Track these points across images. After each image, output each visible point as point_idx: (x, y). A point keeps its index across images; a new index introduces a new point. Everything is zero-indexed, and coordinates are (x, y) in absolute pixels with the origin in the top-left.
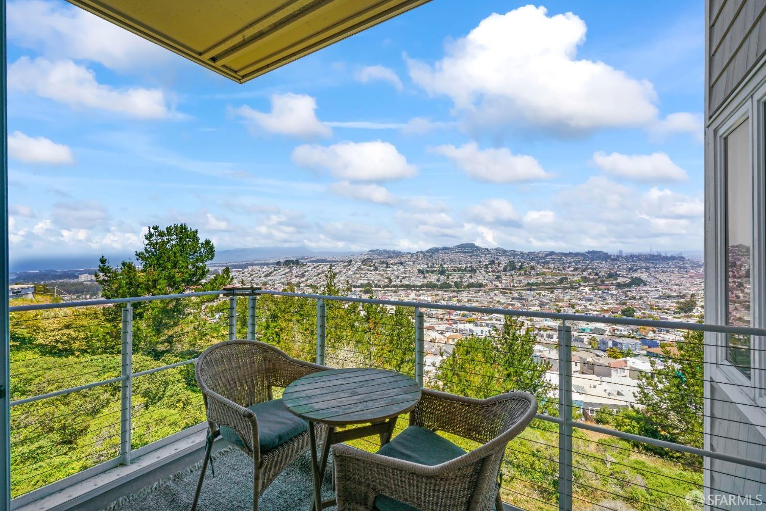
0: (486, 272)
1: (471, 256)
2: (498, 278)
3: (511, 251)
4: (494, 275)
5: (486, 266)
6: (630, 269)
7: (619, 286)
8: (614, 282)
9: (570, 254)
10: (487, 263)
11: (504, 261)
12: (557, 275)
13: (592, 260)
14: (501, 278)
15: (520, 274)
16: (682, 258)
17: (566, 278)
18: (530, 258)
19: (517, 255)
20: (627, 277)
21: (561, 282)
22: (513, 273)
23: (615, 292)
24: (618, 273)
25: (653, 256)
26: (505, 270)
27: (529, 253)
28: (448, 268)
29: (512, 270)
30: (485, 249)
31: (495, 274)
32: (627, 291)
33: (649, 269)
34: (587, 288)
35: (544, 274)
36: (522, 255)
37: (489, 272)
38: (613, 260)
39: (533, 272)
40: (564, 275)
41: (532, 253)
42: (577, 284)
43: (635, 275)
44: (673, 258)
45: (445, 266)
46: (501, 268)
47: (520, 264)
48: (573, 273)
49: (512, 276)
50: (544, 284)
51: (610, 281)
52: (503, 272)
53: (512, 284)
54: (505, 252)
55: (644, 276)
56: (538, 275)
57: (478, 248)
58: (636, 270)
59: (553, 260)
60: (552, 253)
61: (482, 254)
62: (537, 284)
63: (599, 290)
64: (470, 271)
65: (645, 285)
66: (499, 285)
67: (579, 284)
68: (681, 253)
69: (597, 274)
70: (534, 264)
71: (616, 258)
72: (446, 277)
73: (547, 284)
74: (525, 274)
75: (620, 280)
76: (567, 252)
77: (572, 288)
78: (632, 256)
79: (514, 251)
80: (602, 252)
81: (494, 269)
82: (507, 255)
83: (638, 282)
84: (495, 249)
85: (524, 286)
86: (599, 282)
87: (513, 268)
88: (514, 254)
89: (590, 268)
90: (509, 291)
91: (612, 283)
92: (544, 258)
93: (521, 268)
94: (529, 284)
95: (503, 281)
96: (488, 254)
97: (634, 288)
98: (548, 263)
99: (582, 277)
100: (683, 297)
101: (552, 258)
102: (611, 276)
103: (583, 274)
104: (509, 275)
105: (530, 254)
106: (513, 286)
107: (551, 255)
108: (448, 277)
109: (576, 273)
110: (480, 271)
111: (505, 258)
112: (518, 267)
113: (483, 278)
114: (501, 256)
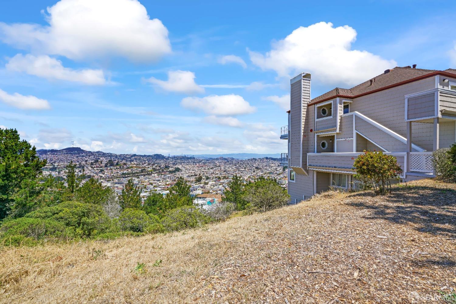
0: (92, 167)
1: (77, 157)
2: (102, 171)
3: (108, 153)
4: (98, 170)
5: (92, 164)
6: (174, 164)
7: (171, 172)
8: (168, 170)
9: (145, 156)
10: (93, 161)
11: (105, 160)
12: (139, 168)
13: (157, 159)
14: (104, 171)
15: (117, 168)
16: (194, 158)
17: (144, 169)
18: (121, 158)
19: (113, 156)
20: (173, 168)
21: (142, 171)
22: (112, 167)
23: (169, 176)
24: (169, 165)
25: (183, 157)
26: (106, 166)
27: (121, 155)
28: (58, 165)
29: (111, 166)
30: (89, 152)
31: (99, 169)
32: (174, 175)
33: (181, 163)
34: (156, 174)
35: (132, 167)
36: (116, 156)
37: (94, 167)
38: (167, 159)
39: (125, 166)
40: (143, 167)
41: (122, 155)
42: (151, 172)
43: (176, 166)
44: (190, 158)
45: (56, 164)
46: (103, 165)
47: (116, 162)
49: (111, 169)
50: (132, 173)
51: (166, 170)
52: (105, 167)
53: (112, 175)
54: (104, 154)
55: (180, 167)
56: (128, 168)
57: (83, 151)
58: (176, 164)
59: (136, 159)
60: (135, 155)
61: (87, 155)
62: (128, 174)
63: (162, 175)
64: (79, 167)
65: (181, 171)
66: (103, 176)
67: (152, 173)
68: (193, 155)
69: (160, 167)
70: (124, 161)
72: (57, 173)
73: (134, 173)
74: (120, 168)
75: (171, 169)
76: (143, 154)
77: (148, 175)
78: (174, 157)
80: (161, 155)
81: (98, 165)
82: (106, 156)
83: (178, 170)
84: (97, 152)
85: (120, 175)
86: (161, 171)
87: (112, 165)
88: (111, 155)
89: (156, 164)
90: (111, 179)
91: (167, 171)
92: (130, 158)
93: (117, 164)
94: (123, 174)
95: (106, 173)
96: (91, 155)
97: (177, 173)
98: (133, 161)
99: (153, 169)
100: (196, 175)
101: (135, 158)
102: (167, 167)
103: (153, 167)
104: (109, 169)
105: (120, 156)
106: (113, 176)
107: (134, 156)
108: (59, 172)
109: (149, 166)
110: (87, 167)
111: (104, 158)
112: (115, 164)
113: (90, 172)
114: (102, 157)
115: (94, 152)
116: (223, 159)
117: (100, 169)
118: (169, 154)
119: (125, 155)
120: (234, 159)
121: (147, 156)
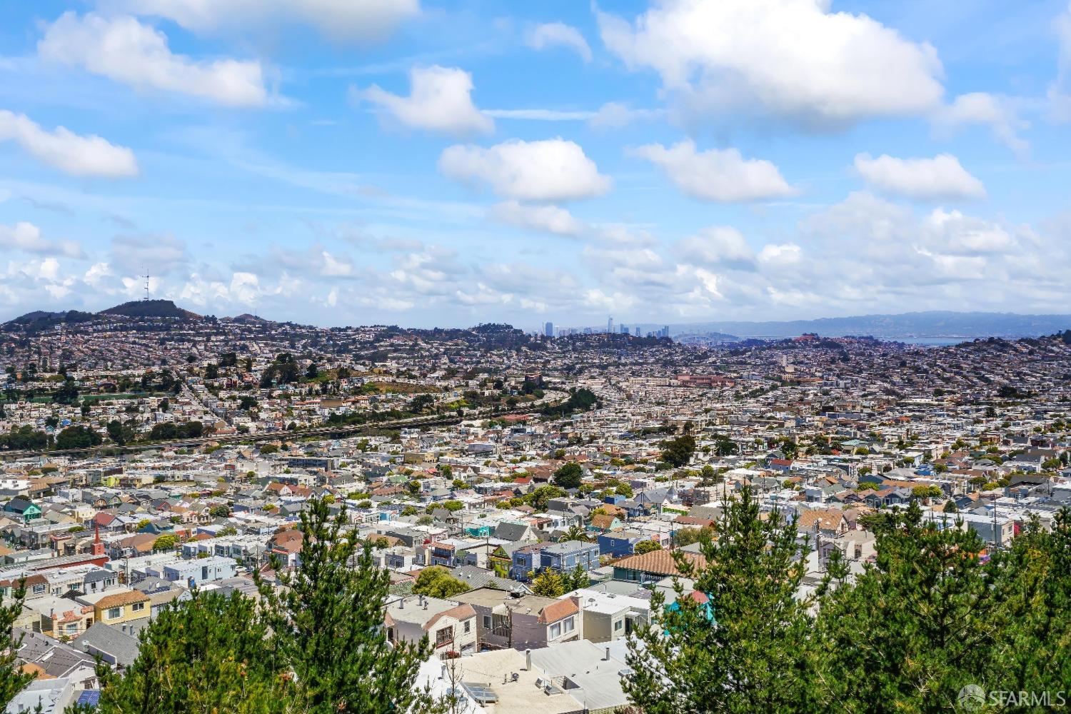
0: (211, 388)
1: (162, 342)
2: (248, 404)
3: (281, 325)
4: (234, 398)
5: (211, 372)
6: (570, 368)
7: (549, 412)
8: (538, 402)
9: (437, 332)
10: (214, 362)
11: (263, 356)
12: (406, 390)
13: (488, 348)
14: (255, 405)
15: (310, 393)
16: (665, 341)
17: (428, 399)
18: (335, 345)
19: (302, 336)
20: (564, 390)
21: (416, 407)
22: (291, 389)
23: (540, 430)
24: (545, 379)
25: (613, 336)
26: (266, 383)
27: (333, 330)
28: (87, 378)
29: (288, 382)
30: (208, 319)
31: (236, 393)
32: (565, 425)
33: (605, 367)
34: (478, 423)
35: (374, 388)
36: (315, 336)
37: (221, 388)
38: (535, 347)
39: (344, 384)
40: (423, 389)
41: (340, 330)
42: (454, 414)
43: (581, 383)
44: (651, 341)
45: (77, 375)
46: (256, 376)
47: (309, 362)
48: (444, 384)
49: (286, 396)
50: (375, 417)
51: (528, 400)
52: (262, 386)
53: (288, 423)
54: (266, 327)
55: (596, 386)
56: (358, 391)
57: (184, 317)
58: (581, 371)
59: (397, 349)
60: (392, 331)
61: (198, 334)
62: (355, 418)
63: (504, 425)
64: (160, 388)
65: (600, 407)
66: (252, 425)
67: (460, 413)
69: (499, 385)
70: (347, 361)
71: (538, 344)
72: (78, 410)
73: (383, 417)
74: (325, 391)
75: (550, 397)
76: (429, 326)
77: (442, 424)
78: (573, 337)
79: (293, 326)
80: (509, 327)
81: (235, 378)
82: (273, 338)
83: (584, 400)
84: (237, 320)
85: (321, 425)
86: (503, 405)
87: (290, 375)
88: (292, 333)
89: (484, 370)
90: (279, 444)
91: (533, 406)
92: (372, 344)
93: (313, 373)
94: (334, 419)
95: (263, 415)
96: (216, 334)
97: (577, 416)
98: (383, 357)
99: (466, 394)
100: (670, 430)
101: (392, 345)
102: (533, 387)
103: (467, 385)
104: (280, 396)
105: (334, 333)
106: (292, 426)
107: (391, 337)
108: (85, 410)
109: (452, 383)
110: (191, 388)
111: (266, 345)
112: (305, 372)
113: (201, 408)
114: (255, 339)
115: (227, 320)
116: (816, 346)
117: (240, 398)
118: (549, 326)
119: (350, 332)
120: (877, 343)
121: (447, 332)
